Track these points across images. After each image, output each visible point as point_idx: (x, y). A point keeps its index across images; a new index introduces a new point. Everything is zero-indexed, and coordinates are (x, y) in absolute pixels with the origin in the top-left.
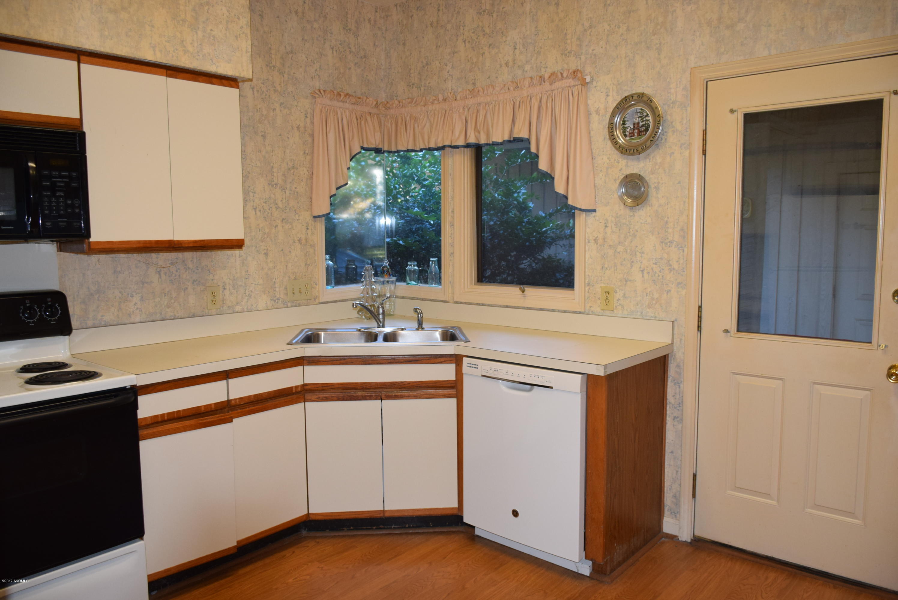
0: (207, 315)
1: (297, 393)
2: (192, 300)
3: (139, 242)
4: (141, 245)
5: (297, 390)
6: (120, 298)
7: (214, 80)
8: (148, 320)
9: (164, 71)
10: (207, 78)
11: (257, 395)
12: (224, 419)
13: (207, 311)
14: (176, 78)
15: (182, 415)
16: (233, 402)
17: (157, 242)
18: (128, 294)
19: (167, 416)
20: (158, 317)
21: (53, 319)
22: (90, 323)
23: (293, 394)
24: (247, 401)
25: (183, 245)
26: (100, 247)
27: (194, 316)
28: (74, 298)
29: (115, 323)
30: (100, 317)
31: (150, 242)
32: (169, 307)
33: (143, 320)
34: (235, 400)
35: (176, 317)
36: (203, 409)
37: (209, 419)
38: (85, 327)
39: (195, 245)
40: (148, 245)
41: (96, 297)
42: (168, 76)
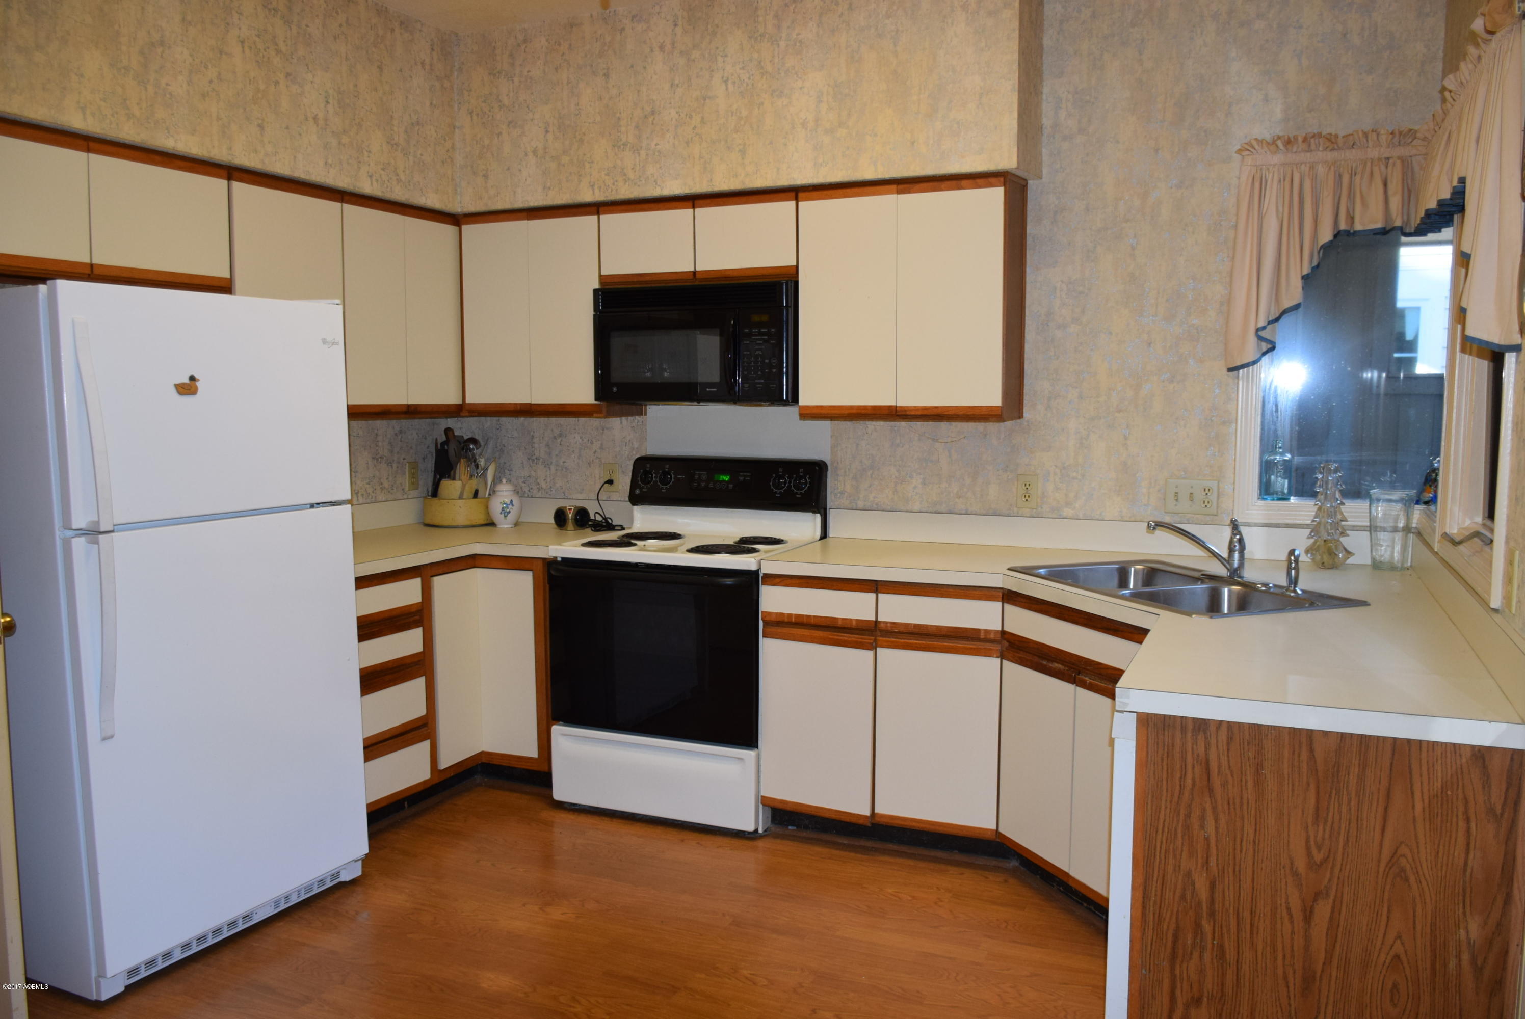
0: (1016, 514)
1: (986, 640)
2: (993, 491)
3: (852, 407)
4: (854, 411)
5: (988, 637)
6: (896, 477)
7: (964, 183)
8: (930, 510)
9: (894, 187)
10: (954, 183)
11: (919, 625)
12: (861, 642)
13: (1015, 510)
14: (909, 192)
15: (812, 621)
16: (882, 625)
17: (875, 408)
18: (907, 474)
19: (795, 618)
20: (943, 508)
21: (799, 492)
22: (861, 504)
23: (979, 640)
24: (902, 629)
25: (908, 413)
26: (808, 412)
27: (996, 514)
28: (845, 472)
29: (889, 508)
30: (871, 499)
31: (865, 407)
32: (959, 497)
33: (924, 510)
34: (886, 623)
35: (969, 512)
36: (854, 623)
37: (846, 637)
38: (854, 508)
39: (925, 412)
40: (863, 412)
41: (869, 473)
42: (899, 192)
